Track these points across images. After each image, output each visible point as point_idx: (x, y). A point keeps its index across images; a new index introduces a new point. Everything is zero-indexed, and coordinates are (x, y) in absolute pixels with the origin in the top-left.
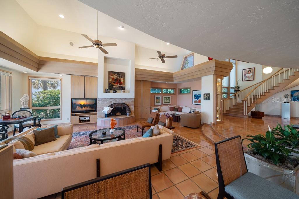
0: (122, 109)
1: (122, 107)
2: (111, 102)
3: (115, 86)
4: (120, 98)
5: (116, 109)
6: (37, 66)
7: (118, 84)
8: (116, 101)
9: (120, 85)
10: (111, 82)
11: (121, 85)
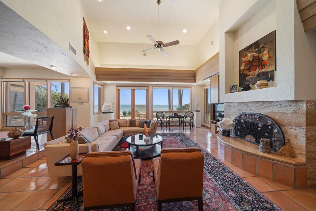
0: (259, 129)
1: (260, 125)
2: (240, 110)
3: (249, 77)
4: (258, 102)
5: (246, 126)
6: (193, 78)
7: (255, 70)
8: (249, 108)
9: (261, 71)
10: (244, 70)
11: (264, 70)
